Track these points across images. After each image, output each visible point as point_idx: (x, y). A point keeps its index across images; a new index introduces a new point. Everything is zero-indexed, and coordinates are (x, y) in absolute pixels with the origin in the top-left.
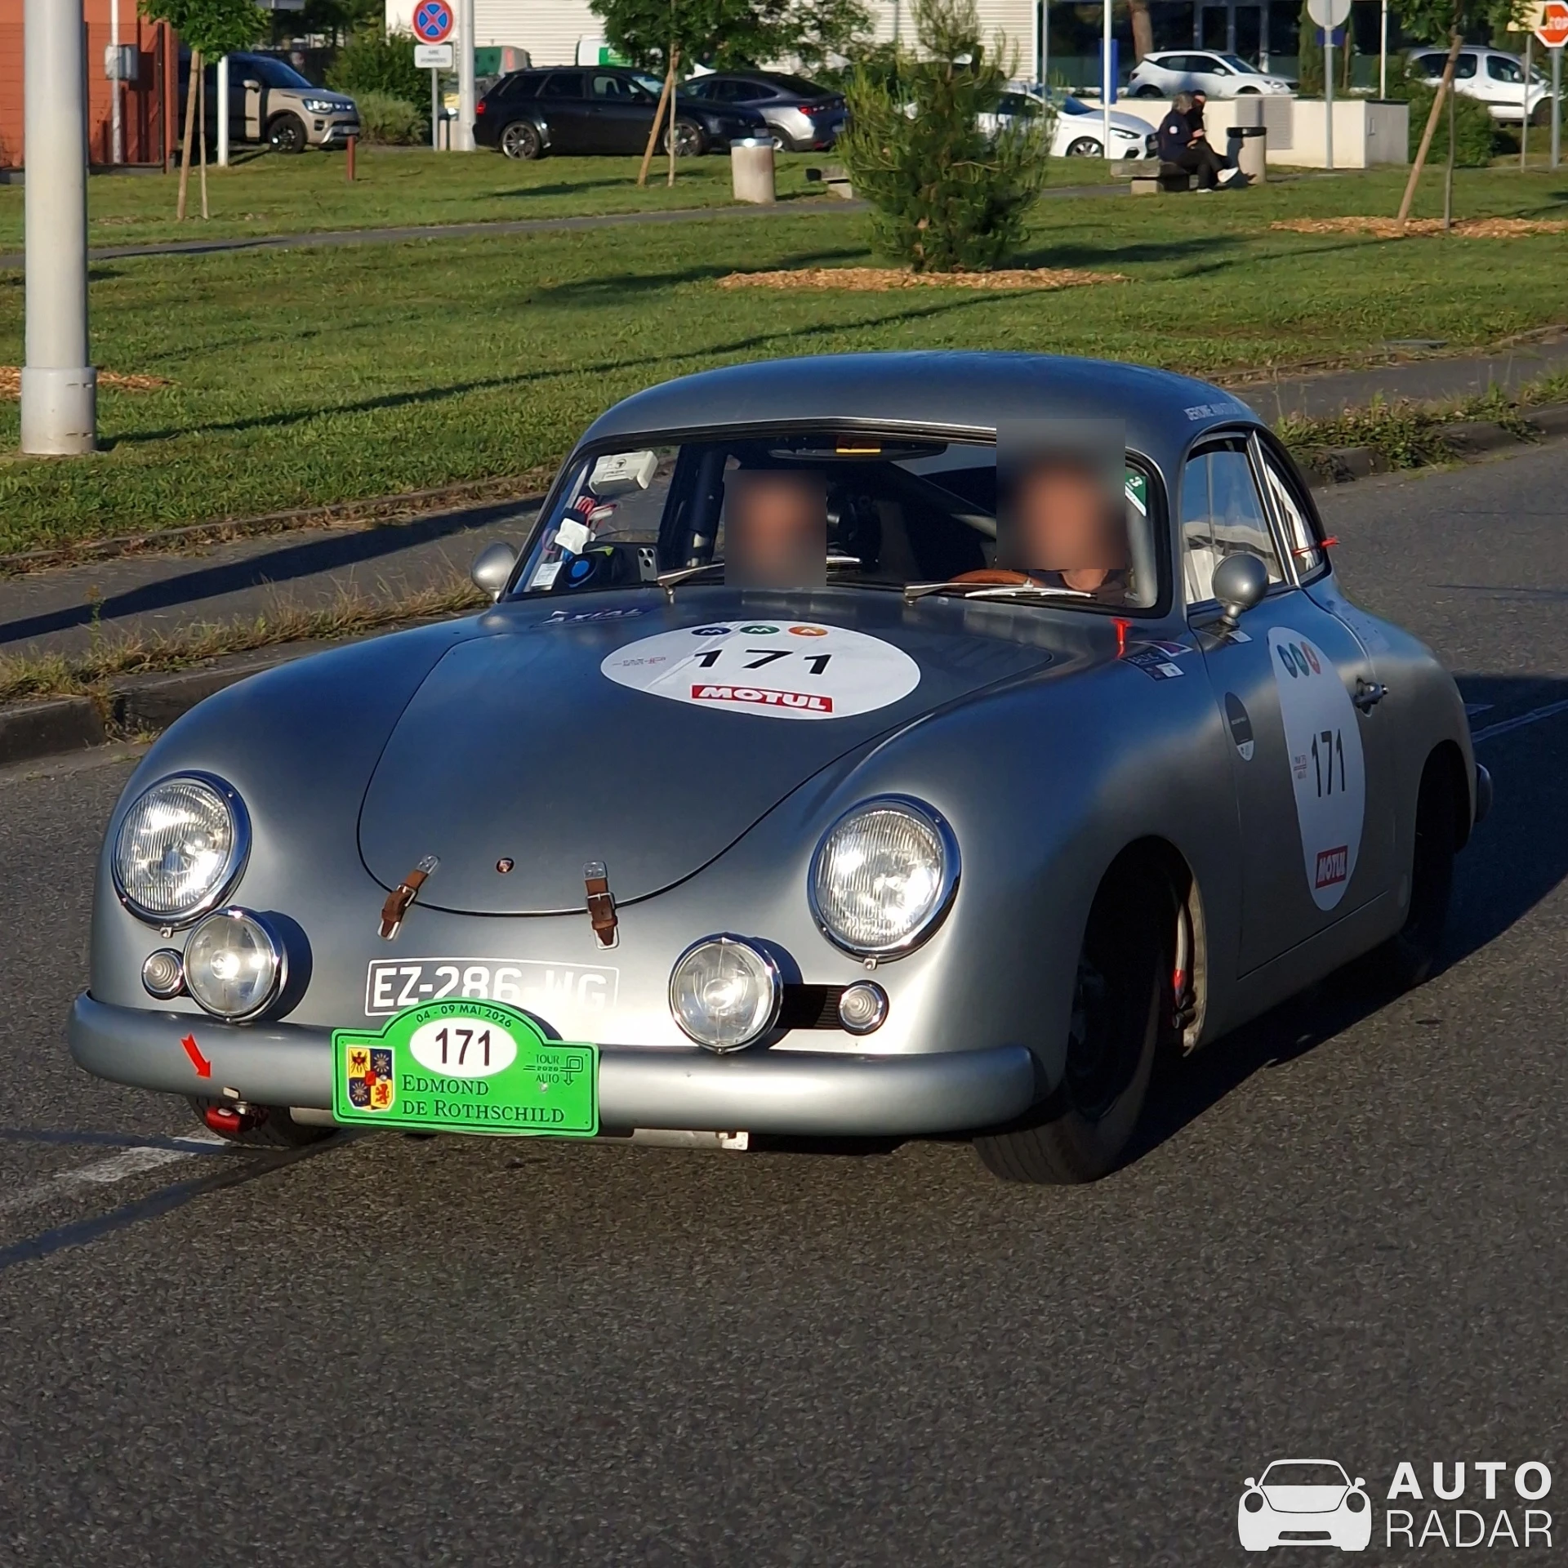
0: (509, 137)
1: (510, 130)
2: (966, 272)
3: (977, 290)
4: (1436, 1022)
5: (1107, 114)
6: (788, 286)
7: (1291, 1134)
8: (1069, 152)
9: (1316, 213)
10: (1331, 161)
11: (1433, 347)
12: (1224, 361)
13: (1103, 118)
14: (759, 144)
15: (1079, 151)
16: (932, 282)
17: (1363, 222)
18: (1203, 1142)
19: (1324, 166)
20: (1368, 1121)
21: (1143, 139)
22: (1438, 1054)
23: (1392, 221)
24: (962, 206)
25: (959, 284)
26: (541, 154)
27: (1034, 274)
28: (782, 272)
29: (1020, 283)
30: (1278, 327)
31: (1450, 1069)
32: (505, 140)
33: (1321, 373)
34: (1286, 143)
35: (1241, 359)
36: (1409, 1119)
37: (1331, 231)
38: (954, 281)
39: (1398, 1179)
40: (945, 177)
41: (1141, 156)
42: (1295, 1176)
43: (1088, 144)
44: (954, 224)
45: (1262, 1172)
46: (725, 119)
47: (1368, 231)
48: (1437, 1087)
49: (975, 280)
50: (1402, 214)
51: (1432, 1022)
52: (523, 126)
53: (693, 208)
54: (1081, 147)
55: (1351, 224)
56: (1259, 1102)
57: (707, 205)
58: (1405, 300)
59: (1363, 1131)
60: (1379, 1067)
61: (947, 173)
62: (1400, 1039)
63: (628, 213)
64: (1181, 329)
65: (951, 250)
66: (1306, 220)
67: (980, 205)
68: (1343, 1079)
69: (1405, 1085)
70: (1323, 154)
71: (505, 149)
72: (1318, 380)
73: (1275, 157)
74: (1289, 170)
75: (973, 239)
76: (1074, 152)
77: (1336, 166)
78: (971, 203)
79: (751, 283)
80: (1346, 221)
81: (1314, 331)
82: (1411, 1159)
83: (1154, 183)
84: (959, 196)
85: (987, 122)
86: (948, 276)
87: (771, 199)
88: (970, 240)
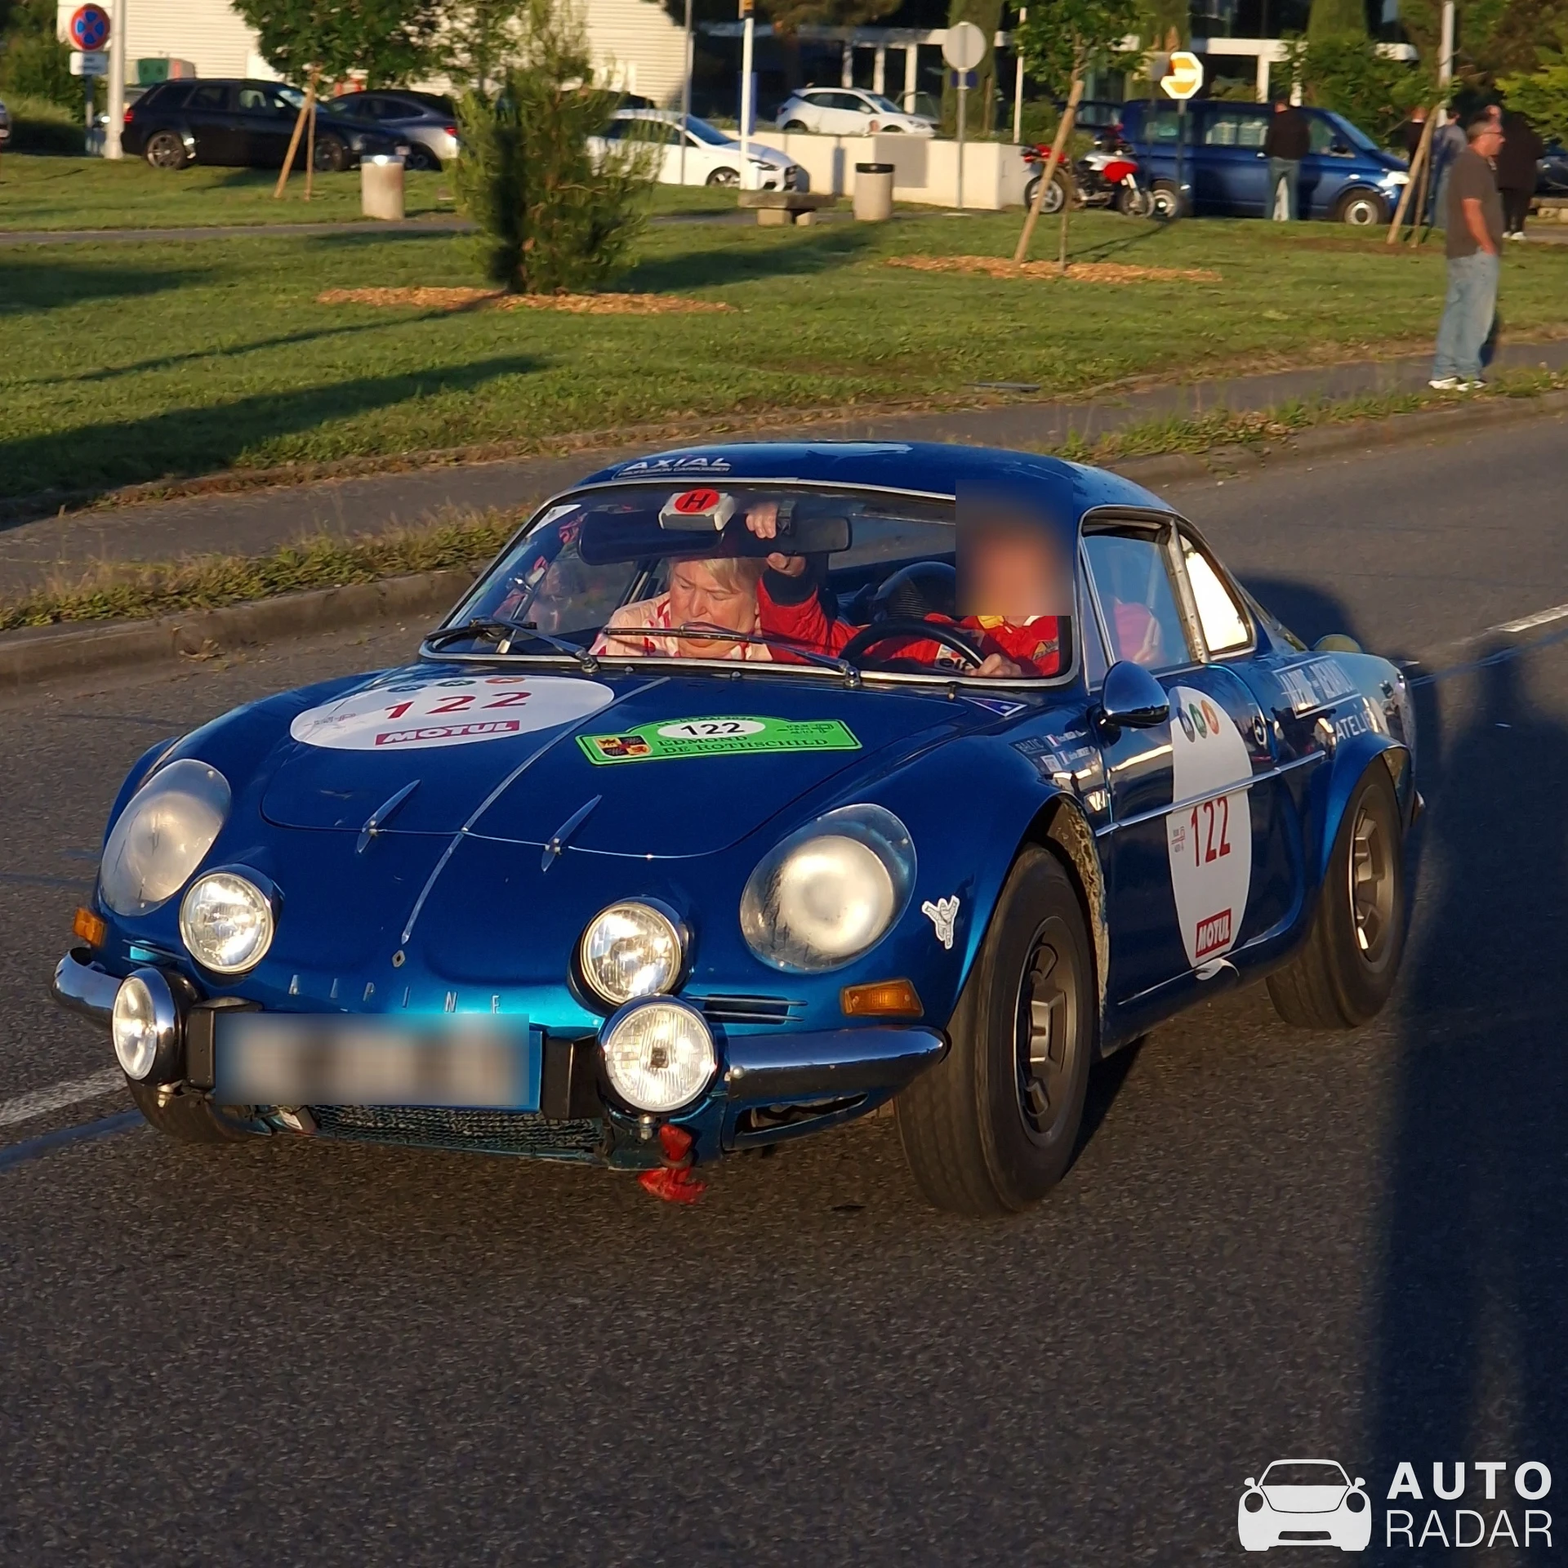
0: (156, 147)
1: (155, 139)
2: (567, 294)
3: (575, 314)
4: (857, 1208)
5: (744, 146)
6: (386, 304)
7: (645, 1366)
8: (709, 181)
9: (935, 251)
10: (961, 202)
11: (1026, 391)
12: (808, 397)
13: (739, 148)
14: (391, 161)
15: (718, 180)
16: (532, 303)
17: (980, 262)
18: (534, 1375)
19: (954, 205)
20: (742, 1351)
21: (781, 171)
22: (848, 1255)
23: (1008, 262)
24: (566, 229)
25: (559, 308)
26: (186, 164)
27: (637, 299)
28: (382, 289)
29: (620, 309)
30: (870, 364)
31: (856, 1278)
32: (151, 148)
33: (905, 413)
34: (919, 180)
35: (824, 397)
36: (792, 1349)
37: (947, 270)
38: (553, 304)
39: (757, 1438)
40: (550, 200)
41: (779, 188)
42: (633, 1429)
43: (728, 174)
44: (559, 246)
45: (595, 1422)
46: (370, 136)
47: (984, 271)
48: (835, 1302)
49: (575, 304)
50: (1018, 256)
51: (852, 1208)
52: (169, 136)
53: (321, 222)
54: (721, 178)
55: (968, 264)
56: (618, 1318)
57: (334, 220)
58: (1003, 342)
59: (732, 1364)
60: (774, 1272)
61: (553, 196)
62: (807, 1233)
63: (253, 225)
64: (772, 362)
65: (554, 272)
66: (925, 257)
67: (585, 227)
68: (727, 1287)
69: (798, 1298)
70: (954, 194)
71: (150, 156)
72: (901, 420)
73: (902, 194)
74: (918, 207)
75: (575, 263)
76: (714, 182)
77: (965, 206)
78: (576, 226)
79: (350, 299)
80: (964, 259)
81: (906, 368)
82: (781, 1409)
83: (781, 212)
84: (563, 216)
85: (595, 147)
86: (549, 299)
87: (400, 216)
88: (574, 264)
